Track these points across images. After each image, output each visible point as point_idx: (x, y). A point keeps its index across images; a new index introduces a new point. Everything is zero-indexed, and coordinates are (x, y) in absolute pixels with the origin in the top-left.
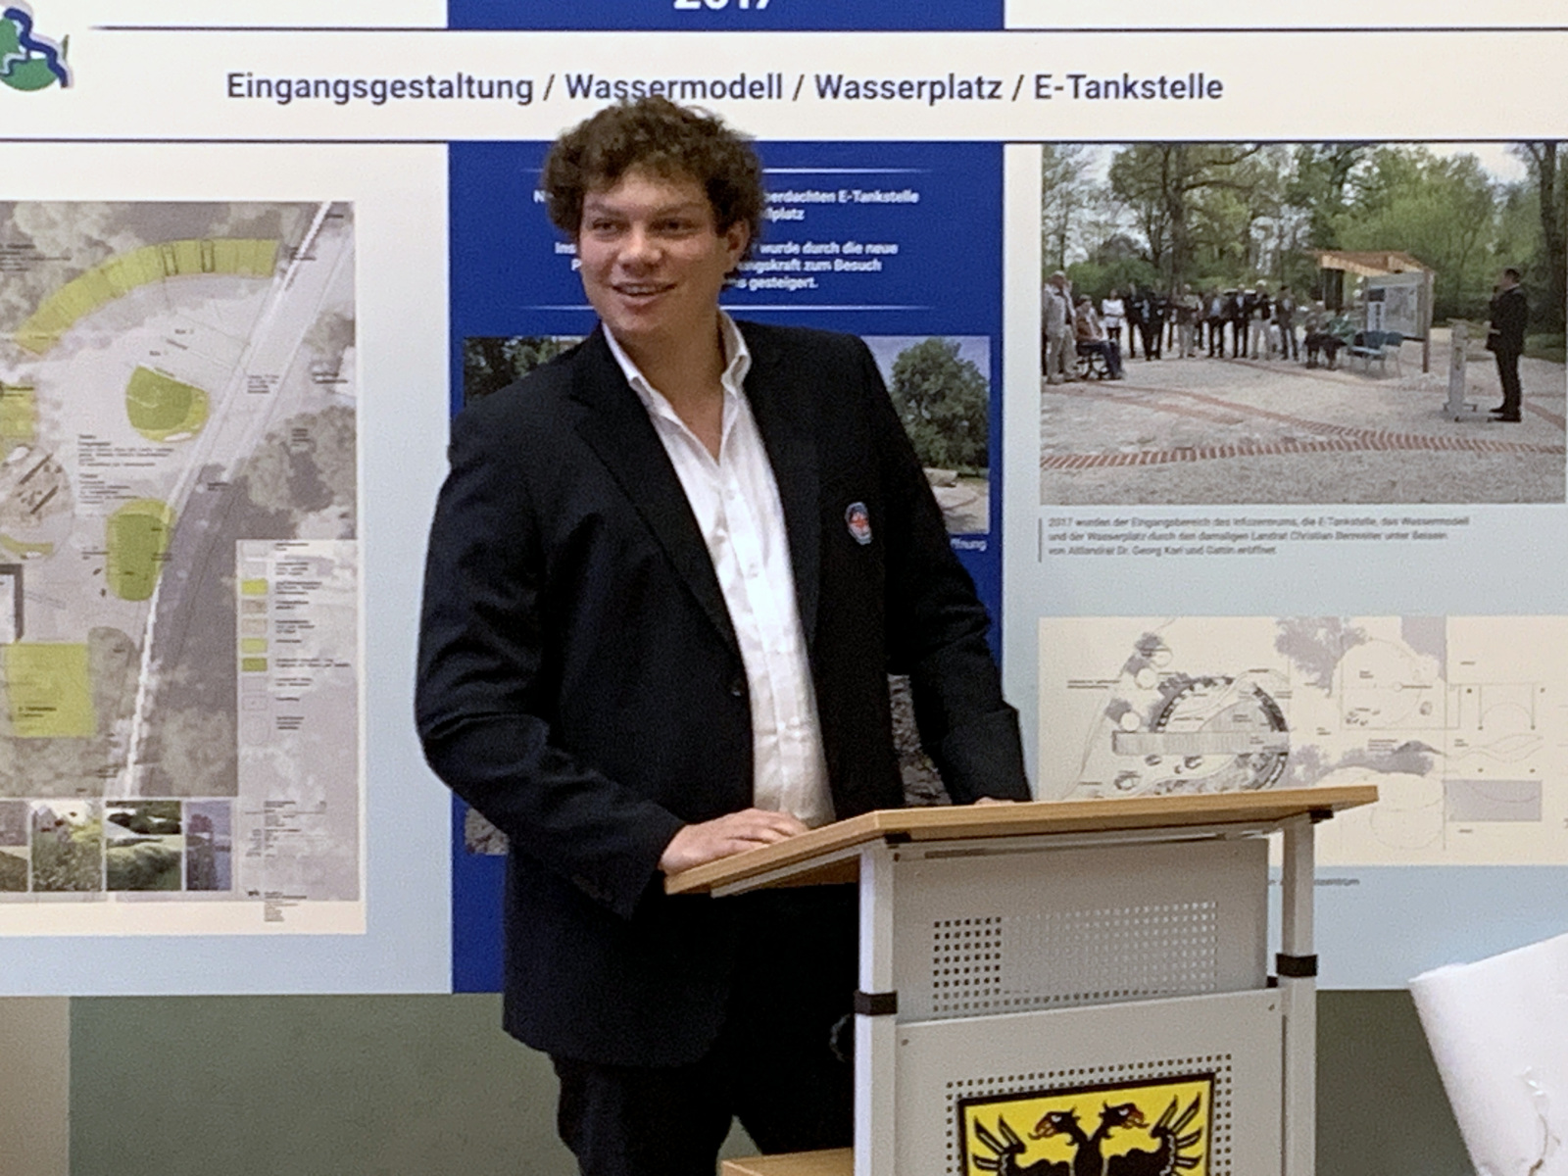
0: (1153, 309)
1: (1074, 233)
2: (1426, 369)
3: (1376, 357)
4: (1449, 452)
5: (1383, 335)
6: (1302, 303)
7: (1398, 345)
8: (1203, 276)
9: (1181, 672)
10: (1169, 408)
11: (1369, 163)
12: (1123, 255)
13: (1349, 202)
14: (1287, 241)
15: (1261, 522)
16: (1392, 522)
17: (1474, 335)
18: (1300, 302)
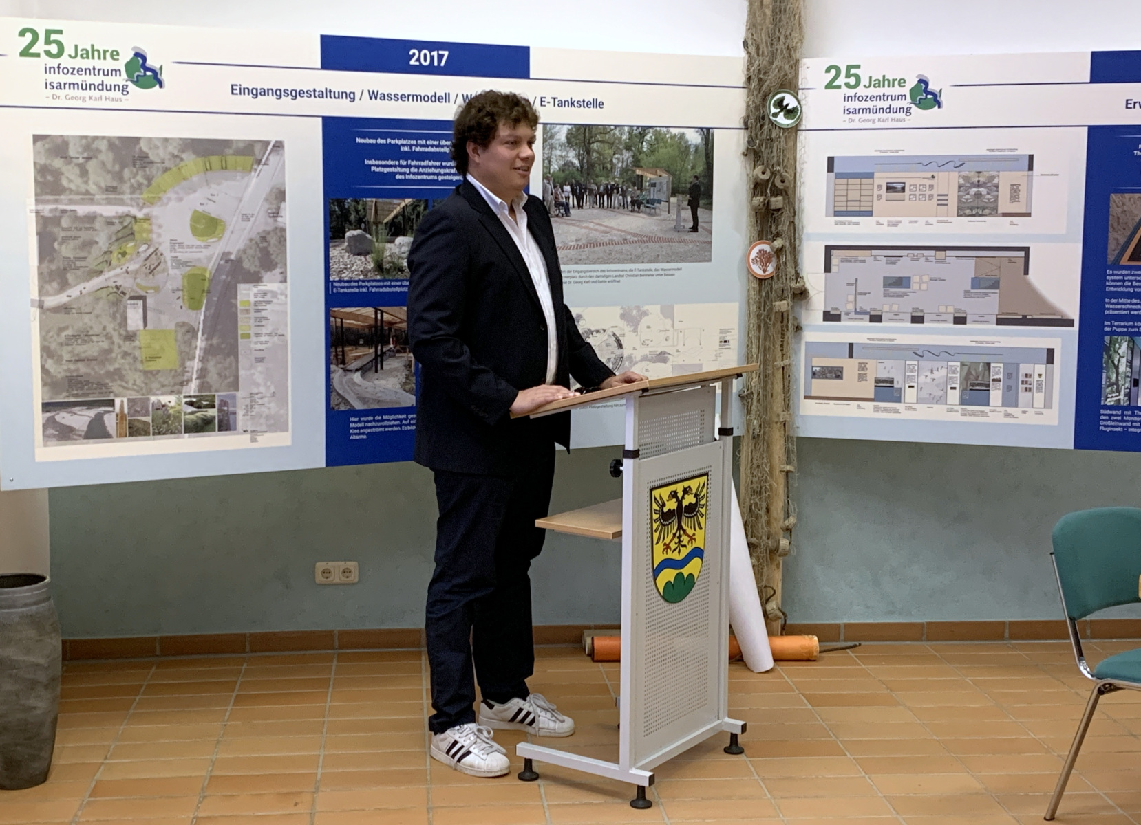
0: (580, 191)
1: (553, 160)
2: (669, 213)
3: (653, 208)
4: (676, 243)
5: (655, 199)
7: (660, 204)
8: (597, 177)
9: (590, 328)
10: (585, 228)
11: (651, 135)
12: (570, 169)
13: (645, 149)
14: (625, 163)
15: (615, 271)
16: (658, 270)
17: (684, 200)
18: (628, 187)
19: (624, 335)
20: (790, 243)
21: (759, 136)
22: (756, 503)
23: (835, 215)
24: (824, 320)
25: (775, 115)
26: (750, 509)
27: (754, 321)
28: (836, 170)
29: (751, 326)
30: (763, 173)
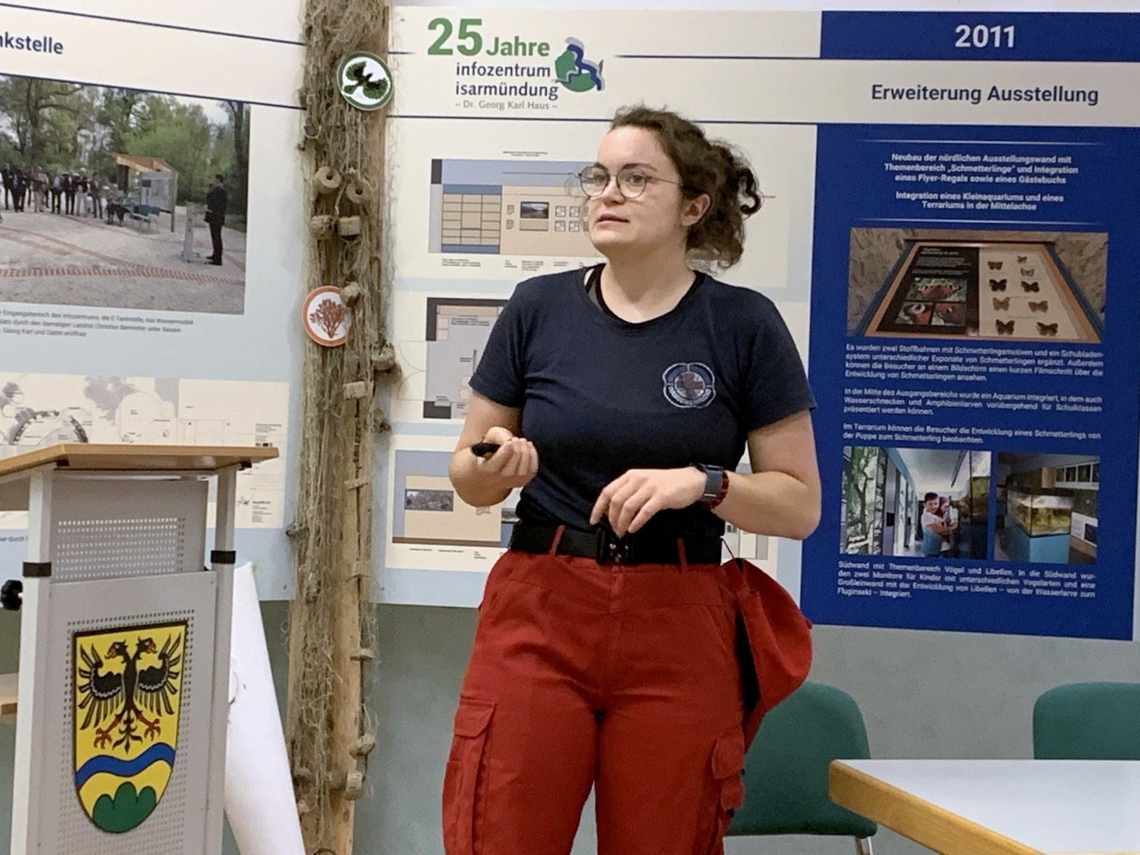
2: (172, 231)
3: (146, 220)
4: (184, 281)
5: (149, 207)
6: (106, 185)
7: (158, 214)
8: (50, 162)
9: (29, 407)
10: (27, 243)
11: (144, 104)
13: (132, 126)
14: (98, 145)
15: (78, 317)
16: (152, 321)
17: (198, 213)
18: (104, 183)
19: (90, 423)
20: (371, 289)
21: (323, 120)
22: (309, 711)
23: (443, 251)
24: (425, 416)
25: (350, 89)
26: (301, 720)
27: (313, 413)
28: (445, 179)
29: (309, 420)
30: (329, 178)
